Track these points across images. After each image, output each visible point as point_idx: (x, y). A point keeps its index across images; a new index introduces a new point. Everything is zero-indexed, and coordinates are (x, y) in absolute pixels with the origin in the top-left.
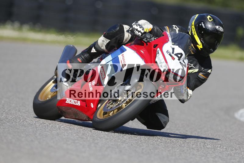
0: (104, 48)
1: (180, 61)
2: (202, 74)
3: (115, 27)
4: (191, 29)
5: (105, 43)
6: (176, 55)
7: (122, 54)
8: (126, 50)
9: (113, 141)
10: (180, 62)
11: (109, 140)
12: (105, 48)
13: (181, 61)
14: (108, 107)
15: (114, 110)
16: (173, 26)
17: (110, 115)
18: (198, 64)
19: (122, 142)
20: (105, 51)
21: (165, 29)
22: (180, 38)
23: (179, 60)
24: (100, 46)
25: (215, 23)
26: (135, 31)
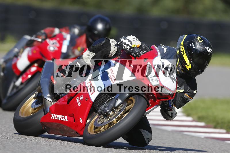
2: (188, 94)
4: (180, 49)
5: (91, 57)
14: (98, 122)
16: (161, 45)
17: (100, 130)
18: (184, 85)
25: (205, 45)
26: (124, 45)
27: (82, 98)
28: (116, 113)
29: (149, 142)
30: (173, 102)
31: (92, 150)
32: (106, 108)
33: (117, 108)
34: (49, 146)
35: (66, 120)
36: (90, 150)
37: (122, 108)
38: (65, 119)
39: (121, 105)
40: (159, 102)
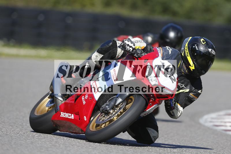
2: (193, 94)
3: (108, 43)
4: (185, 51)
5: (99, 58)
14: (100, 120)
15: (105, 123)
16: (167, 47)
17: (101, 128)
18: (189, 85)
25: (208, 46)
27: (86, 97)
28: (116, 111)
29: (155, 140)
32: (107, 107)
33: (117, 106)
35: (72, 118)
37: (121, 106)
39: (121, 104)
40: (159, 101)
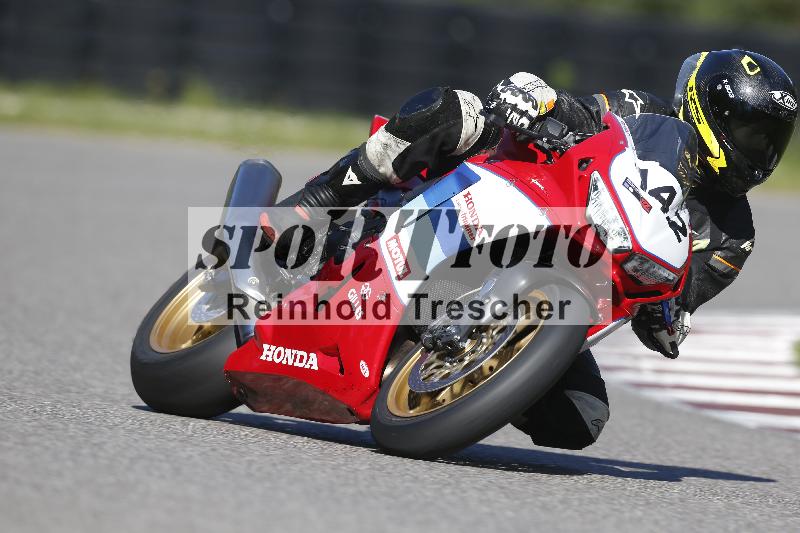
0: (387, 169)
1: (666, 215)
2: (723, 255)
3: (427, 100)
4: (686, 102)
5: (394, 152)
6: (655, 193)
7: (465, 192)
8: (478, 178)
9: (152, 437)
10: (668, 218)
11: (140, 434)
12: (392, 169)
13: (671, 214)
16: (624, 91)
18: (709, 222)
19: (181, 441)
20: (392, 181)
21: (595, 102)
22: (648, 131)
23: (665, 210)
24: (375, 163)
25: (770, 83)
26: (509, 112)
30: (677, 303)
31: (480, 490)
32: (451, 329)
34: (333, 469)
35: (311, 365)
36: (475, 488)
38: (310, 362)
40: (631, 306)
